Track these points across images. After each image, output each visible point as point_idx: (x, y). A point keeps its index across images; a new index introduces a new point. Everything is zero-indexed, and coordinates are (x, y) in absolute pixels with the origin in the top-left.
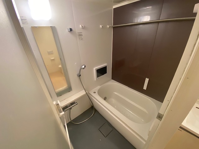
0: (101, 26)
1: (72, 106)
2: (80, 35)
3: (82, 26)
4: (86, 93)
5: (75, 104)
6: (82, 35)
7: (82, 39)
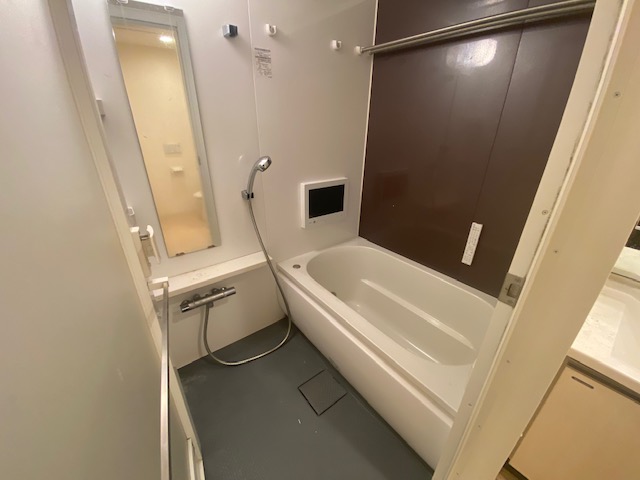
0: (334, 44)
1: (214, 297)
2: (263, 58)
3: (272, 29)
4: (269, 261)
5: (226, 293)
6: (269, 60)
7: (268, 73)
